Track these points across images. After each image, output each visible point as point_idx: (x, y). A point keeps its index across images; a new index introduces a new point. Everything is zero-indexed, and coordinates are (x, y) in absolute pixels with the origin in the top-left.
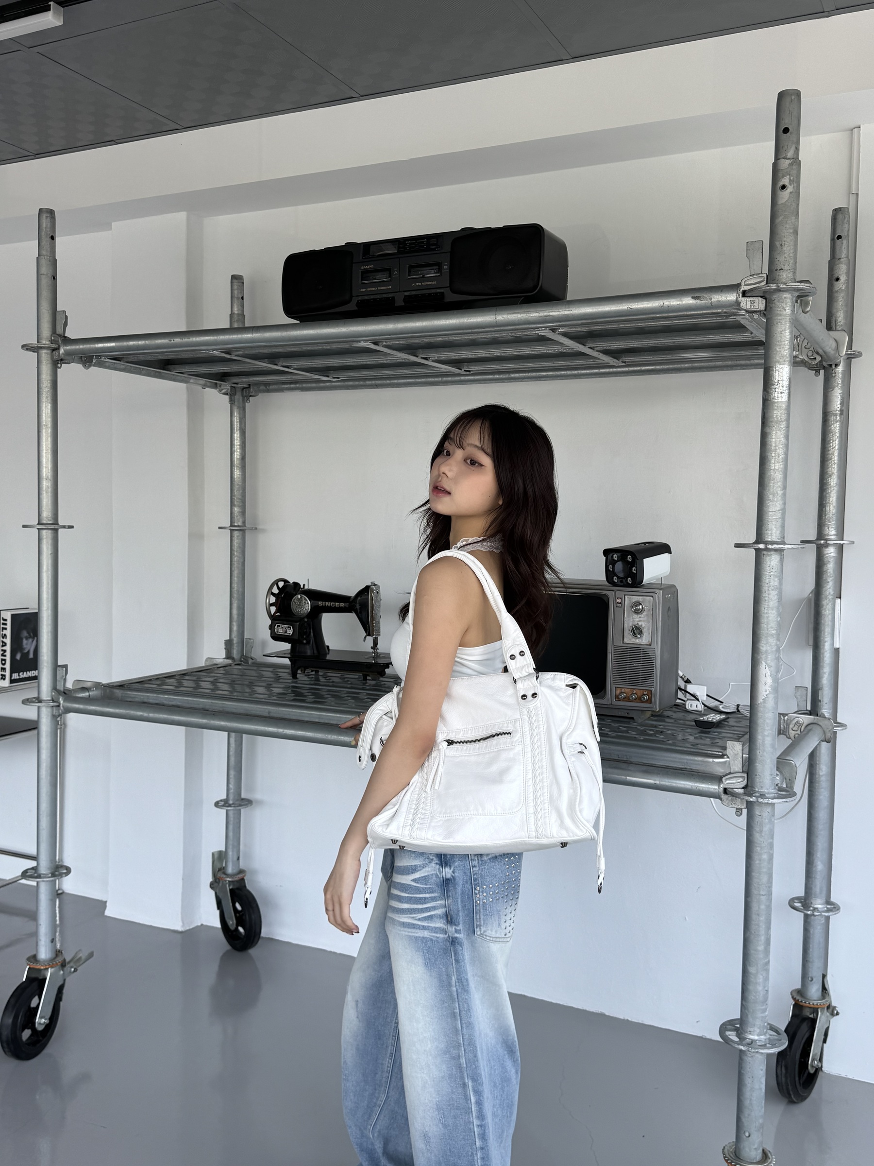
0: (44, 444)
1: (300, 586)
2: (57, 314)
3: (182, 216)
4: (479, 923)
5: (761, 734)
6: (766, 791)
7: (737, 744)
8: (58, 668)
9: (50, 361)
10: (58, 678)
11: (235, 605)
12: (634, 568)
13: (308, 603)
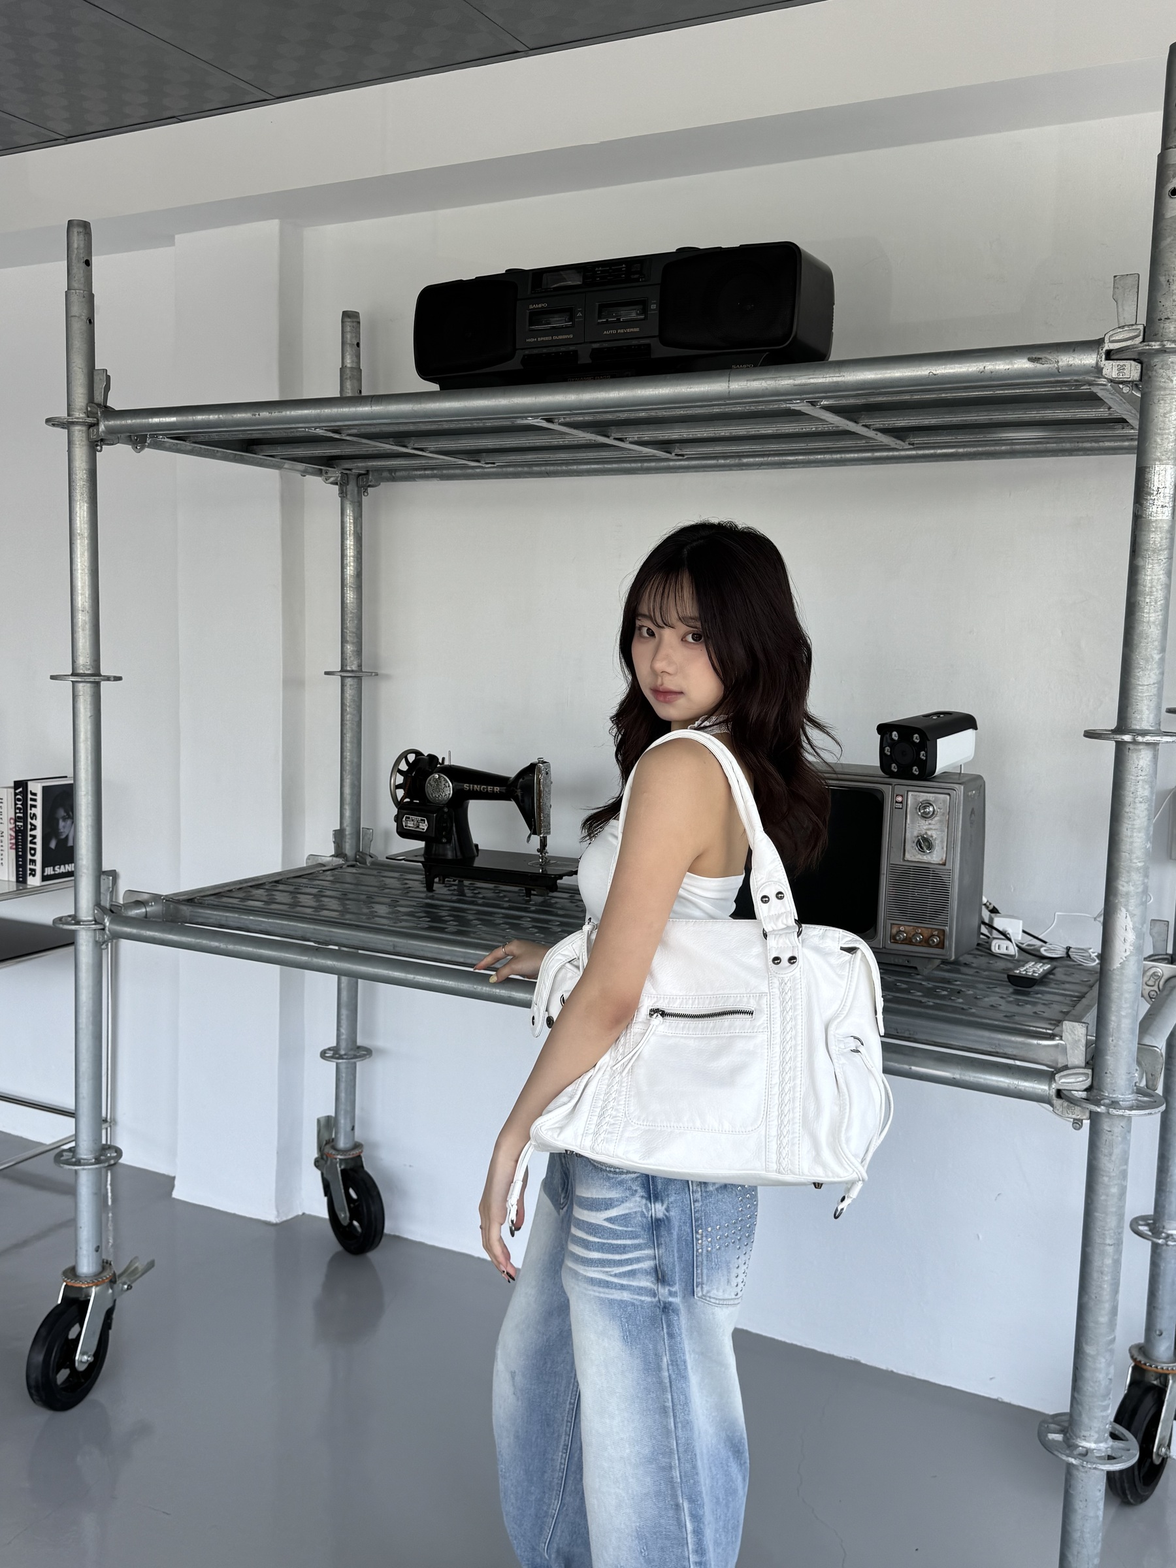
0: (79, 560)
1: (438, 759)
2: (95, 373)
3: (272, 226)
4: (700, 1280)
5: (1115, 1013)
6: (1120, 1096)
7: (1078, 1026)
8: (103, 877)
9: (85, 442)
10: (102, 890)
11: (347, 782)
12: (923, 753)
13: (449, 786)
